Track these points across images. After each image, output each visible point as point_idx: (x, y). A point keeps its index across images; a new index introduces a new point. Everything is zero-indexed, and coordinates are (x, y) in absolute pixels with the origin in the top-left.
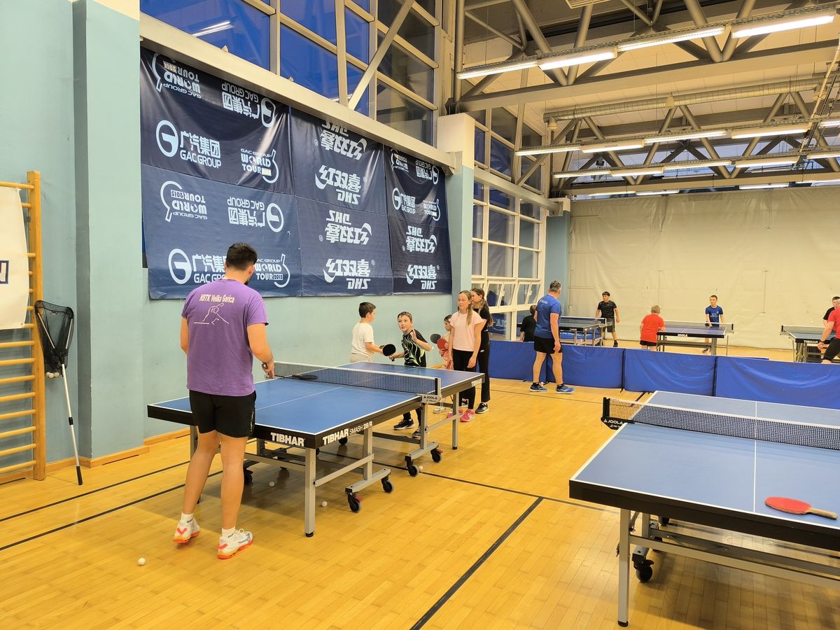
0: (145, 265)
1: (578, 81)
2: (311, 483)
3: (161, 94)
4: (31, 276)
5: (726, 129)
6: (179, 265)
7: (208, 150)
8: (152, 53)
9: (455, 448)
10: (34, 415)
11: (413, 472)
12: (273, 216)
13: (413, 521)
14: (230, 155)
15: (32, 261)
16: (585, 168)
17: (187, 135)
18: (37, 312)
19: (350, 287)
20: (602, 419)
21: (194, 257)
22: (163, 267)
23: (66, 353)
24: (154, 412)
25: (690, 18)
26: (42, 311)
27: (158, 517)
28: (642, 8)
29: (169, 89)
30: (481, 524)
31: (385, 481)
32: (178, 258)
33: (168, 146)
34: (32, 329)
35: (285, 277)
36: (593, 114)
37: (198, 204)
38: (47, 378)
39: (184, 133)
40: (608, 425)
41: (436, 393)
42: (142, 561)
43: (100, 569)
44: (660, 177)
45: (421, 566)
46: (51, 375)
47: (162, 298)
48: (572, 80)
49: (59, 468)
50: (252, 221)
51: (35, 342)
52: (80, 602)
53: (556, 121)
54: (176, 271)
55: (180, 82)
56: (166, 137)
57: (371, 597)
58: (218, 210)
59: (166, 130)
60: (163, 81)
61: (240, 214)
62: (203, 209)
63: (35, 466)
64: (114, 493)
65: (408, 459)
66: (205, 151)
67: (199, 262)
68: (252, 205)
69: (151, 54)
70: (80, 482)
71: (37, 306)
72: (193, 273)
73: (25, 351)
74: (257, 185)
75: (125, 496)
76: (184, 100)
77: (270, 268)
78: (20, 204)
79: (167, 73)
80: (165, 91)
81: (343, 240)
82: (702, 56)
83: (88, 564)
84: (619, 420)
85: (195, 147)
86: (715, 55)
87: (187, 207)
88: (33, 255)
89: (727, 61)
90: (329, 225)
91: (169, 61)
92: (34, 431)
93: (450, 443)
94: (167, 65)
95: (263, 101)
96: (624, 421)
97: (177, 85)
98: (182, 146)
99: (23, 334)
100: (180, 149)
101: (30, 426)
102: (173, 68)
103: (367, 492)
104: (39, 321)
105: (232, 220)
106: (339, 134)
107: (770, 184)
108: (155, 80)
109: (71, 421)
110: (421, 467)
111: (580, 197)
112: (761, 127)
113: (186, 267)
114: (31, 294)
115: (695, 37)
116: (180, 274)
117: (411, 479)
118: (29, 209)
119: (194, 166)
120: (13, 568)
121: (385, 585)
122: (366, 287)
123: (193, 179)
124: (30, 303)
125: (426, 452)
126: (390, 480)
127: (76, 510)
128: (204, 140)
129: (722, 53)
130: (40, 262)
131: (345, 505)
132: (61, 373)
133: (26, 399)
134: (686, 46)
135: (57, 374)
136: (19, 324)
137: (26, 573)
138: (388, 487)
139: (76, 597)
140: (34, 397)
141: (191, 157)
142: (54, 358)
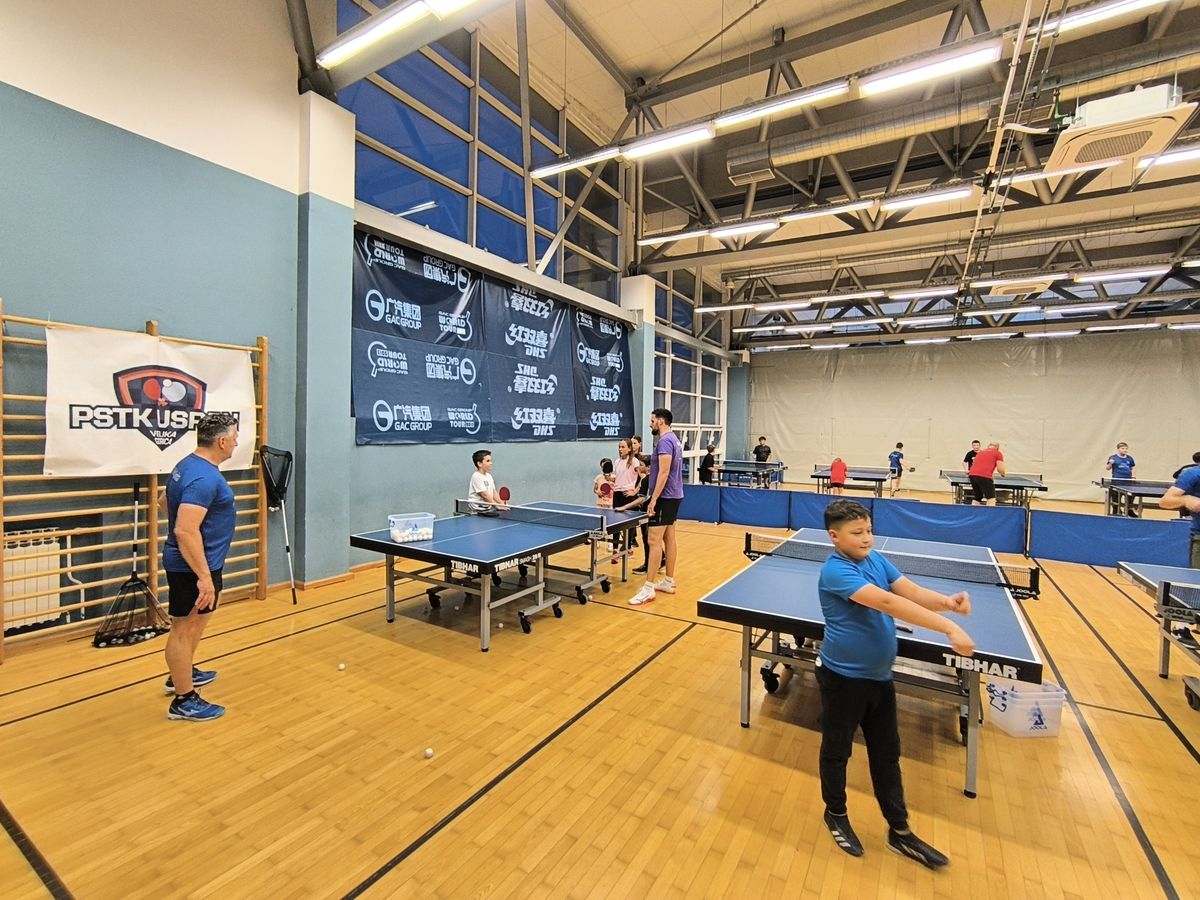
0: (353, 415)
1: (746, 247)
2: (486, 605)
3: (371, 268)
4: (257, 425)
5: (883, 290)
6: (382, 415)
7: (410, 314)
8: (365, 234)
9: (624, 581)
10: (257, 543)
11: (583, 601)
12: (466, 370)
13: (577, 641)
14: (429, 319)
15: (259, 412)
16: (762, 323)
17: (392, 301)
18: (262, 455)
19: (535, 434)
20: (745, 553)
21: (396, 408)
22: (368, 416)
23: (285, 490)
24: (356, 542)
25: (843, 193)
26: (266, 455)
27: (359, 632)
28: (803, 184)
29: (378, 263)
30: (637, 644)
31: (555, 606)
32: (381, 408)
33: (375, 312)
34: (258, 469)
35: (476, 424)
36: (767, 274)
37: (400, 361)
38: (269, 511)
39: (389, 300)
40: (750, 557)
41: (602, 530)
42: (342, 666)
43: (308, 672)
44: (832, 332)
45: (579, 678)
46: (272, 509)
47: (367, 444)
48: (741, 247)
49: (277, 590)
50: (448, 375)
51: (260, 481)
52: (289, 698)
53: (733, 281)
54: (379, 420)
55: (388, 256)
56: (374, 304)
57: (532, 701)
58: (417, 366)
59: (375, 298)
60: (373, 256)
61: (437, 368)
62: (404, 365)
63: (257, 587)
64: (323, 612)
65: (578, 588)
66: (408, 315)
67: (400, 412)
68: (448, 360)
69: (363, 233)
70: (295, 603)
71: (262, 450)
72: (394, 421)
73: (252, 489)
74: (452, 344)
75: (333, 614)
76: (391, 272)
77: (463, 416)
78: (251, 364)
79: (377, 250)
80: (375, 265)
81: (530, 390)
82: (857, 225)
83: (297, 668)
84: (759, 553)
85: (399, 311)
86: (868, 226)
87: (391, 364)
88: (260, 407)
89: (880, 230)
90: (518, 377)
91: (379, 240)
92: (257, 558)
93: (621, 577)
94: (376, 243)
95: (460, 270)
96: (763, 554)
97: (385, 260)
98: (387, 311)
99: (250, 474)
100: (385, 313)
101: (253, 553)
102: (383, 246)
103: (539, 617)
104: (263, 463)
105: (429, 375)
106: (528, 296)
108: (366, 256)
109: (288, 549)
110: (591, 597)
111: (758, 350)
113: (389, 416)
114: (257, 439)
115: (851, 209)
116: (383, 422)
117: (579, 606)
118: (258, 368)
119: (397, 328)
120: (236, 670)
121: (546, 692)
122: (551, 433)
123: (395, 339)
124: (257, 448)
125: (596, 583)
126: (560, 607)
127: (292, 625)
128: (407, 305)
129: (874, 223)
130: (265, 413)
131: (518, 626)
132: (281, 508)
133: (251, 530)
134: (845, 217)
135: (278, 508)
136: (247, 466)
137: (245, 674)
138: (558, 613)
139: (286, 694)
140: (257, 528)
141: (395, 320)
142: (275, 495)
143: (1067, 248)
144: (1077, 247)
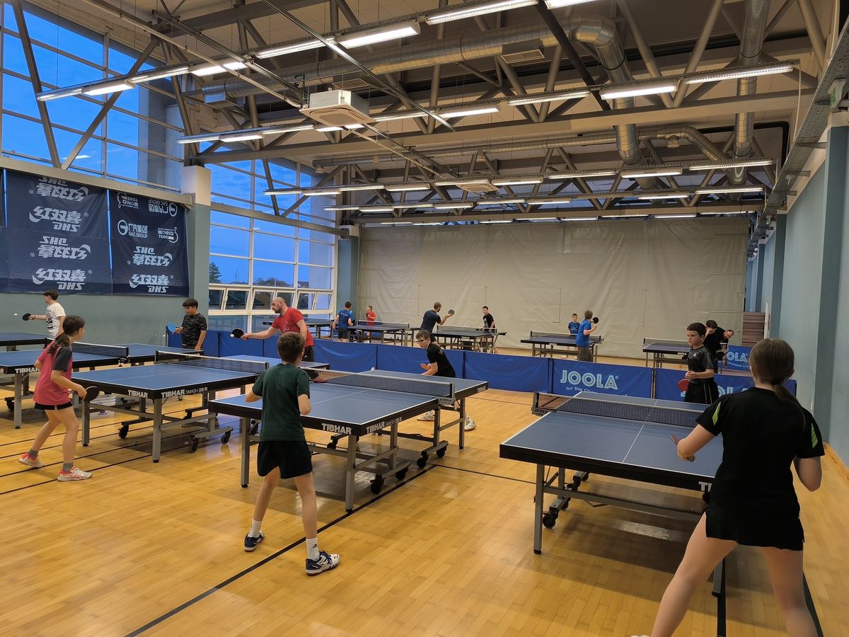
19: (60, 288)
36: (358, 162)
81: (57, 256)
90: (42, 246)
107: (489, 220)
111: (367, 225)
112: (403, 184)
143: (555, 153)
144: (561, 152)
